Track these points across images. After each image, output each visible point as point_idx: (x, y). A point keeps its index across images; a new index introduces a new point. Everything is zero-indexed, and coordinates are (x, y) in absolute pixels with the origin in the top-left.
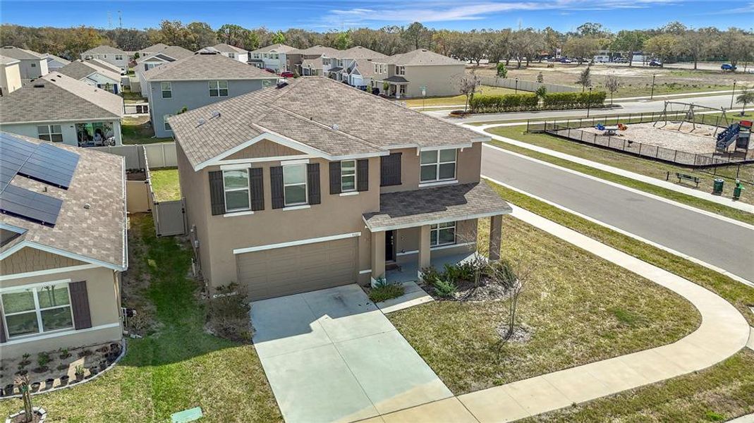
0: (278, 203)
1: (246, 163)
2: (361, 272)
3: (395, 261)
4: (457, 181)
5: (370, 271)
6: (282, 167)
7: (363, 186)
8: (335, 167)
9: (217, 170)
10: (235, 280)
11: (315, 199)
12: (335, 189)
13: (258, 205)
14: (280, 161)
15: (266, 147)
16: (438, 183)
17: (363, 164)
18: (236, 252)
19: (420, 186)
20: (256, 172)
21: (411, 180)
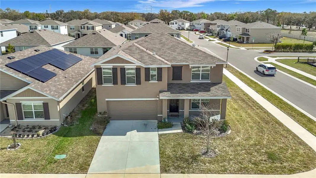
0: (123, 82)
1: (111, 66)
2: (158, 115)
3: (179, 113)
4: (210, 81)
5: (162, 115)
6: (125, 68)
7: (160, 79)
8: (147, 70)
9: (100, 67)
10: (106, 111)
11: (138, 82)
12: (147, 78)
13: (115, 83)
14: (124, 66)
15: (118, 60)
16: (200, 81)
17: (160, 70)
18: (106, 100)
19: (191, 81)
20: (115, 70)
21: (187, 78)
